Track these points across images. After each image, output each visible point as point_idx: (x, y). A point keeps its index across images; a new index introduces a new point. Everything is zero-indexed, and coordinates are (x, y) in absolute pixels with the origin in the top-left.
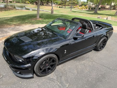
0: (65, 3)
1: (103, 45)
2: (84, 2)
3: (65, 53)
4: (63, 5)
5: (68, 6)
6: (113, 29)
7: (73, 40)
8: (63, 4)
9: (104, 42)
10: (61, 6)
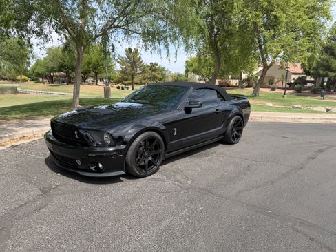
0: (133, 78)
1: (238, 132)
2: (178, 74)
3: (175, 134)
4: (126, 82)
5: (141, 84)
6: (249, 106)
7: (183, 112)
8: (126, 80)
9: (238, 126)
10: (123, 86)
